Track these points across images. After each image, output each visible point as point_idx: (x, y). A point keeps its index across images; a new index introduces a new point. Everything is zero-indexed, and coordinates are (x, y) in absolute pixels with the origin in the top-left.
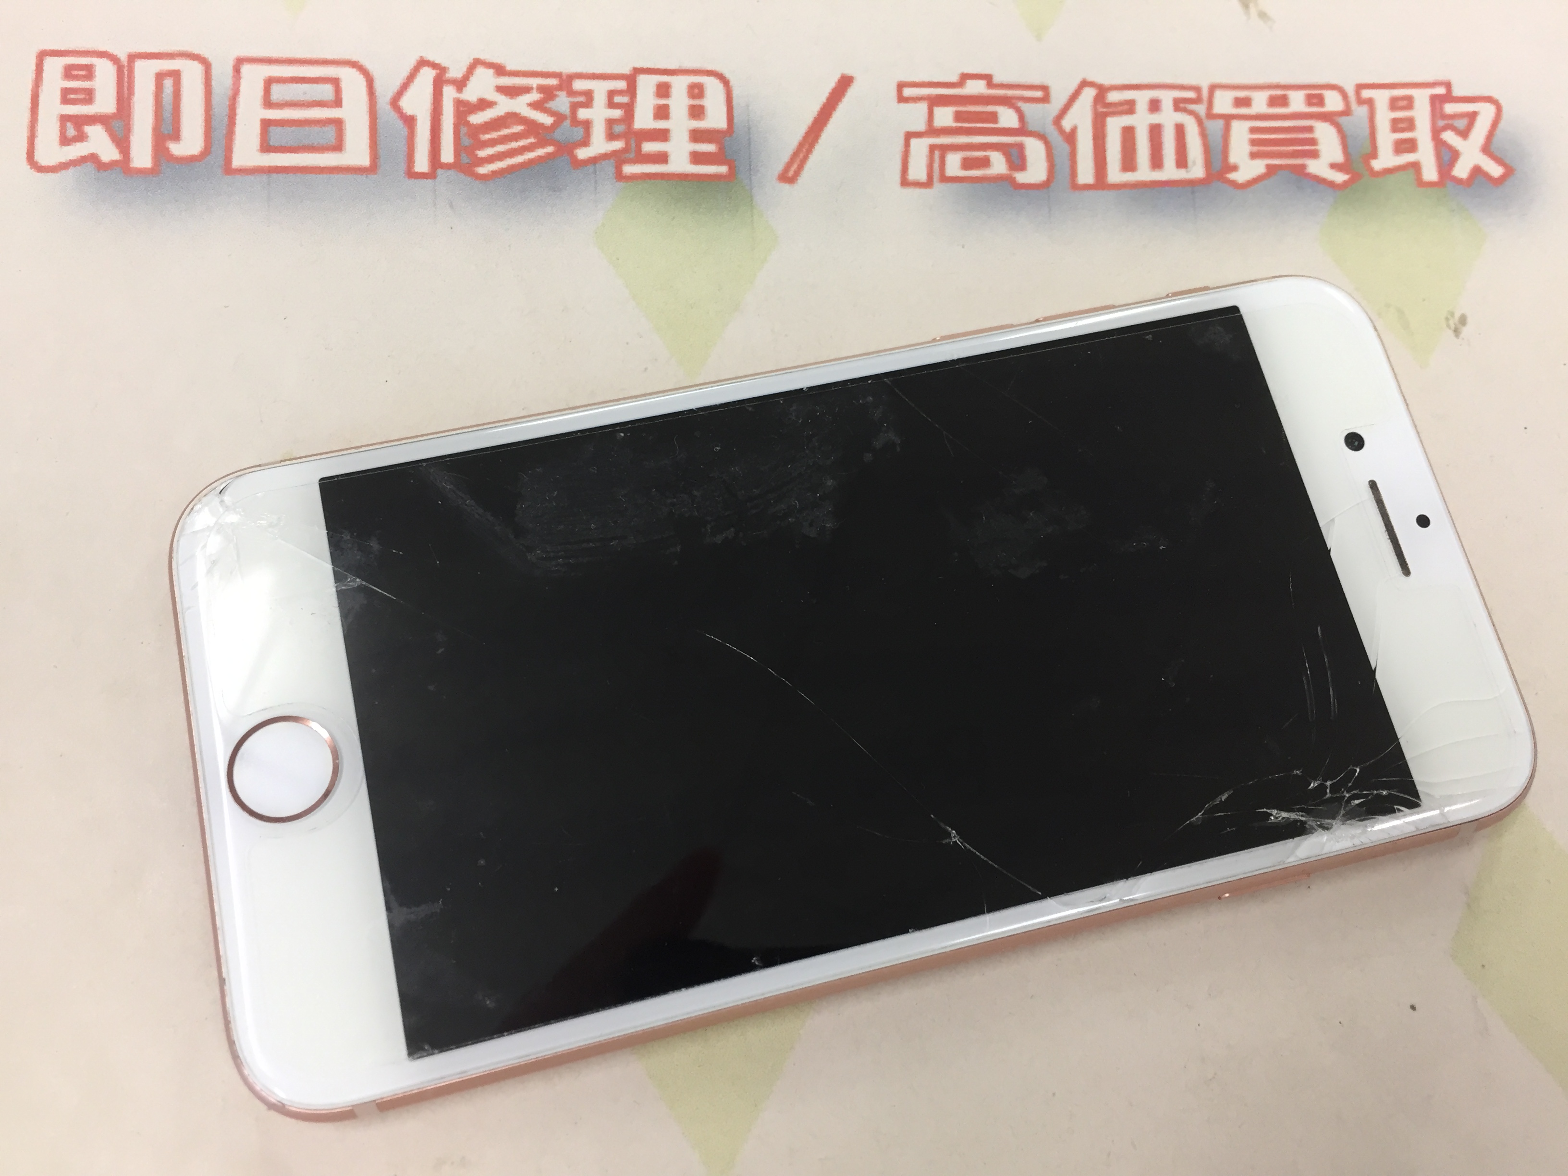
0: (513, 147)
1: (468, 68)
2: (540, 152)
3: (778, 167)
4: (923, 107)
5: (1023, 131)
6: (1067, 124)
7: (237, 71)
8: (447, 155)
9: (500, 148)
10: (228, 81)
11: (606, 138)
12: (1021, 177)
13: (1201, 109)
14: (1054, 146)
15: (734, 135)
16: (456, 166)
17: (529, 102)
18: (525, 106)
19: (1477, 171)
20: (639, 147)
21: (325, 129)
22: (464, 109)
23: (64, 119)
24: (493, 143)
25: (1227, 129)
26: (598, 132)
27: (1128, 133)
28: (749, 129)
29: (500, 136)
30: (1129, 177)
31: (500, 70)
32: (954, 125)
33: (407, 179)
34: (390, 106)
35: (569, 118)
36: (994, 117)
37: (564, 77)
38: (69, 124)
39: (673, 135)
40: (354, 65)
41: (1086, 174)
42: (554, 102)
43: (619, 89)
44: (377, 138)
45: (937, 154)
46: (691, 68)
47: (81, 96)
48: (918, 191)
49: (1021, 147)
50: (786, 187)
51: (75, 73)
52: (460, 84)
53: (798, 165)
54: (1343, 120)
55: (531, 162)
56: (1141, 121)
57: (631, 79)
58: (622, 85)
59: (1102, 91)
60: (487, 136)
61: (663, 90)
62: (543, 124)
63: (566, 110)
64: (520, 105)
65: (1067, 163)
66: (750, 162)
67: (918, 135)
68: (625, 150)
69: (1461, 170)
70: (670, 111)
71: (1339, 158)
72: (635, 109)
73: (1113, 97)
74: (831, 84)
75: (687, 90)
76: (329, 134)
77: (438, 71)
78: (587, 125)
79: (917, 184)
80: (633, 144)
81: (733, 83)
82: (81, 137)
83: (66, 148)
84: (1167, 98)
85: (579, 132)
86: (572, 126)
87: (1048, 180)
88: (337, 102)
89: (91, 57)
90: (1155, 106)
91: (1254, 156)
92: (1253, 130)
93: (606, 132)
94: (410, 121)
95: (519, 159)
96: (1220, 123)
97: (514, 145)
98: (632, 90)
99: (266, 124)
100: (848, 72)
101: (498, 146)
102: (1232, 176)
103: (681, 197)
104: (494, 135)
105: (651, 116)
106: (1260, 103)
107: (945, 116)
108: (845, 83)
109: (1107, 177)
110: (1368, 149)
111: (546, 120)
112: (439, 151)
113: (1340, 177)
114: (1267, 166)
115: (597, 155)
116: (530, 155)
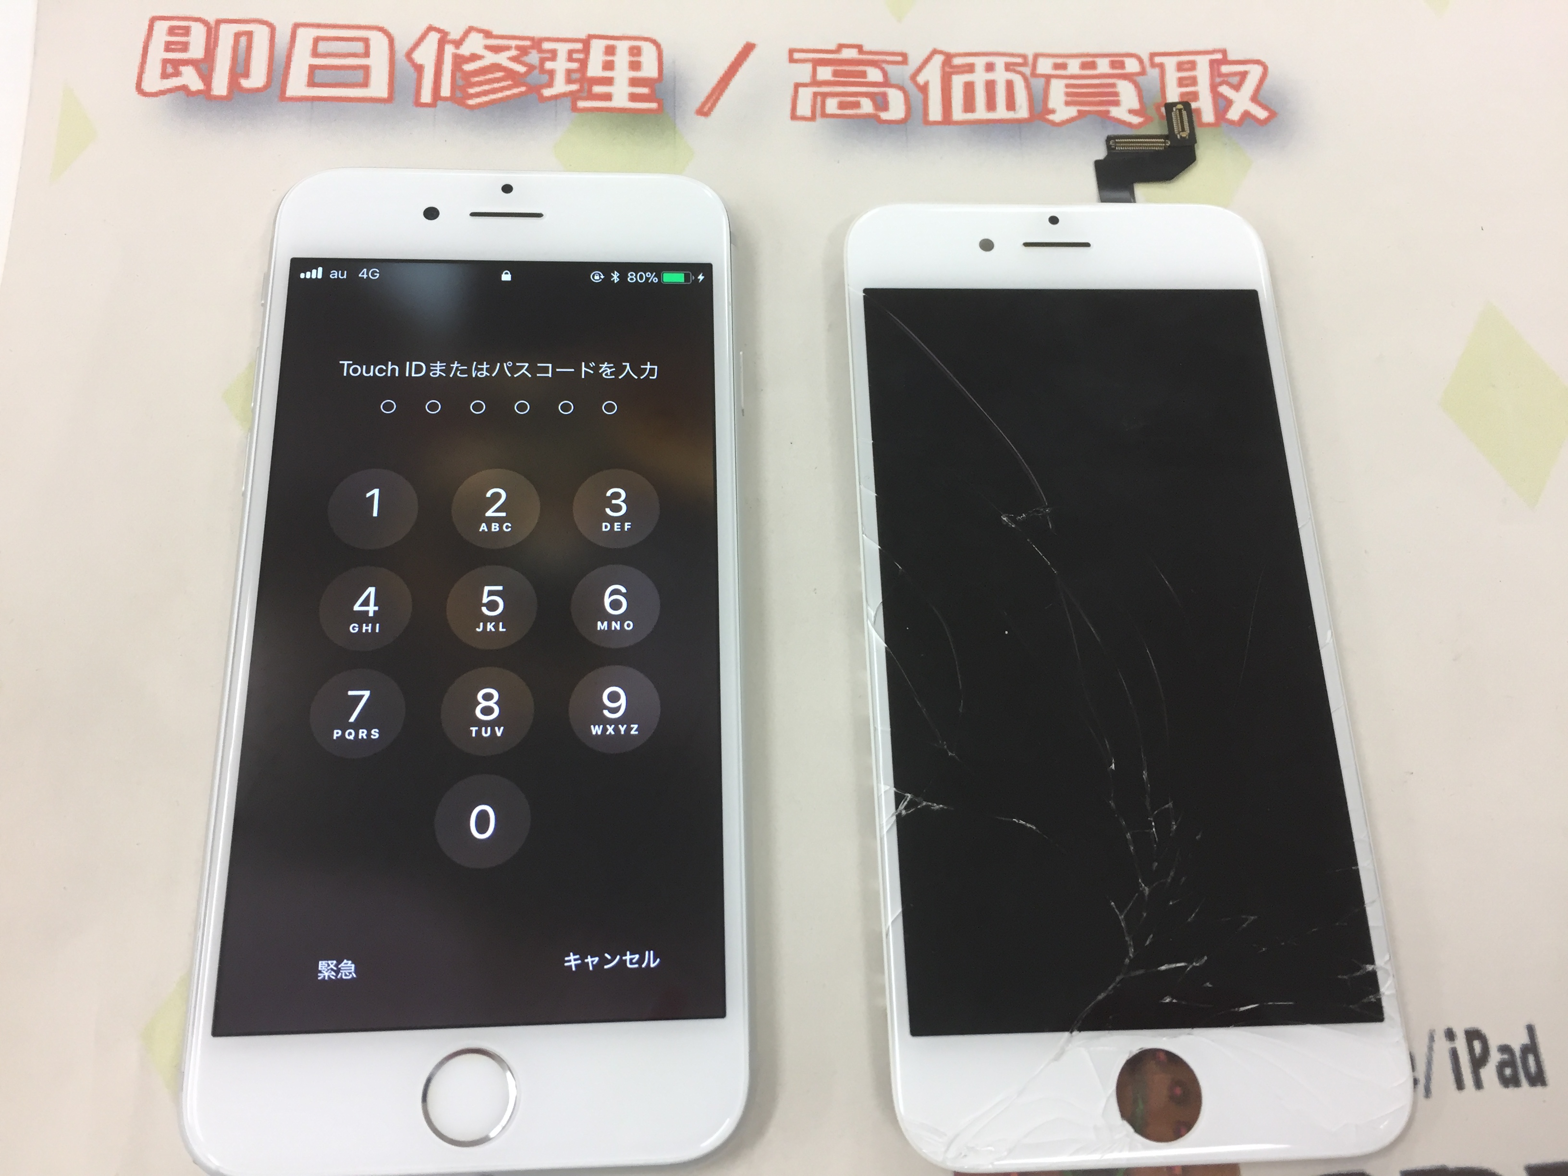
0: (495, 87)
1: (464, 33)
2: (516, 91)
3: (697, 104)
4: (809, 67)
5: (886, 83)
6: (921, 80)
7: (295, 32)
8: (446, 91)
9: (486, 87)
10: (287, 38)
11: (566, 82)
12: (884, 116)
13: (1027, 70)
14: (911, 95)
15: (663, 82)
16: (452, 99)
17: (508, 57)
18: (506, 59)
19: (1246, 115)
20: (590, 90)
21: (357, 72)
23: (165, 62)
24: (480, 84)
25: (1048, 84)
26: (560, 78)
27: (969, 88)
28: (675, 77)
29: (486, 79)
30: (970, 116)
31: (488, 34)
32: (832, 79)
33: (414, 108)
34: (405, 59)
35: (538, 68)
36: (864, 74)
37: (536, 40)
38: (168, 65)
39: (617, 81)
40: (381, 29)
41: (935, 113)
42: (527, 57)
43: (577, 49)
44: (394, 78)
45: (819, 99)
46: (631, 36)
47: (179, 47)
48: (804, 123)
49: (884, 95)
50: (702, 119)
51: (177, 31)
52: (458, 43)
53: (711, 104)
54: (1140, 79)
55: (508, 98)
56: (979, 78)
57: (586, 43)
58: (579, 46)
59: (948, 57)
60: (476, 79)
61: (610, 51)
62: (518, 72)
63: (536, 63)
64: (502, 59)
65: (921, 107)
66: (675, 100)
67: (805, 85)
68: (580, 91)
69: (1234, 114)
70: (615, 64)
71: (1136, 105)
72: (588, 63)
73: (957, 61)
74: (738, 48)
75: (628, 51)
76: (359, 76)
77: (442, 34)
78: (552, 73)
79: (804, 118)
80: (586, 88)
81: (663, 46)
82: (177, 74)
83: (165, 81)
84: (1000, 62)
85: (545, 78)
86: (540, 73)
87: (906, 118)
88: (366, 54)
89: (190, 21)
90: (990, 67)
91: (1067, 104)
92: (1067, 86)
93: (565, 78)
94: (419, 68)
95: (500, 95)
96: (1042, 81)
97: (496, 85)
98: (586, 49)
99: (313, 69)
100: (752, 40)
101: (485, 85)
102: (1051, 117)
103: (620, 124)
104: (481, 78)
105: (601, 68)
106: (1074, 67)
107: (825, 73)
108: (749, 48)
109: (952, 116)
110: (1159, 99)
111: (521, 69)
112: (440, 87)
113: (1136, 118)
114: (1079, 111)
115: (558, 94)
116: (508, 93)
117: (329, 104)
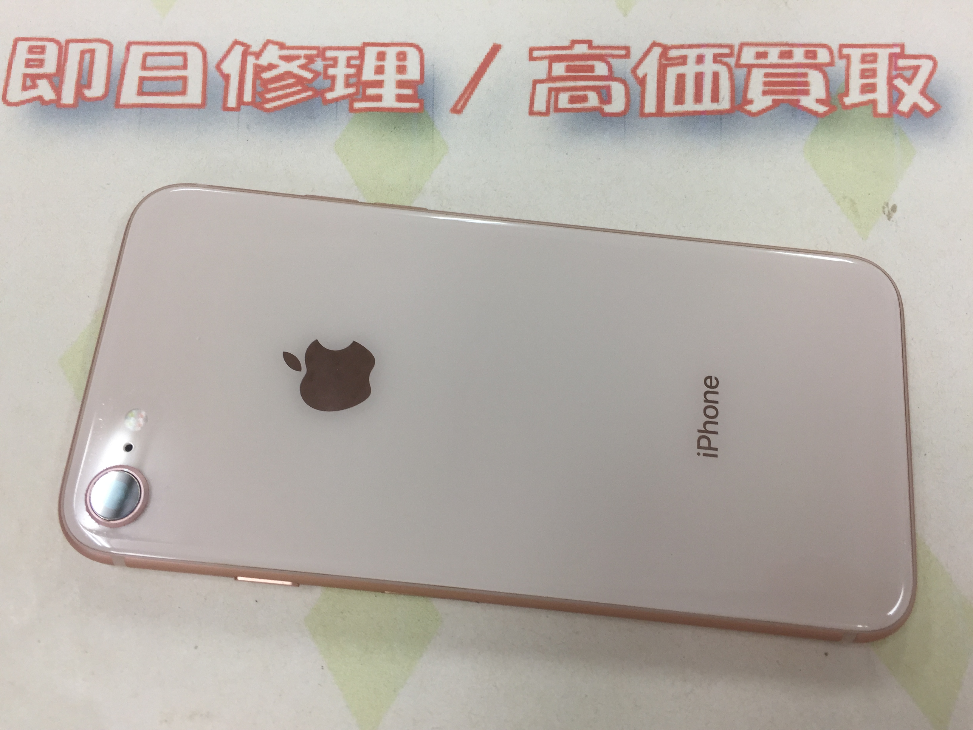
0: (288, 92)
1: (263, 46)
2: (304, 95)
3: (452, 103)
4: (545, 64)
5: (611, 77)
6: (640, 72)
7: (128, 49)
8: (248, 97)
9: (280, 93)
10: (122, 55)
11: (345, 86)
12: (608, 109)
13: (732, 61)
14: (631, 87)
15: (424, 84)
16: (253, 103)
17: (298, 65)
18: (296, 67)
19: (915, 107)
20: (364, 92)
21: (176, 82)
22: (259, 70)
23: (26, 76)
24: (275, 90)
25: (749, 75)
26: (340, 83)
27: (681, 78)
28: (434, 80)
29: (280, 85)
30: (679, 108)
31: (282, 46)
32: (565, 74)
33: (222, 111)
34: (215, 69)
35: (322, 74)
36: (592, 69)
37: (321, 49)
38: (28, 79)
39: (386, 84)
40: (196, 45)
41: (650, 106)
42: (314, 64)
43: (354, 56)
44: (207, 87)
45: (553, 93)
46: (399, 42)
47: (37, 63)
48: (539, 118)
49: (608, 88)
50: (455, 116)
51: (35, 50)
52: (258, 55)
53: (464, 102)
54: (828, 69)
55: (298, 101)
56: (690, 70)
57: (361, 50)
58: (355, 53)
59: (665, 50)
60: (272, 86)
61: (381, 56)
62: (306, 78)
63: (321, 69)
64: (293, 67)
65: (639, 99)
66: (433, 100)
67: (541, 81)
68: (356, 94)
69: (905, 106)
70: (385, 69)
71: (822, 95)
72: (363, 68)
73: (672, 54)
74: (487, 50)
75: (396, 56)
76: (179, 85)
77: (245, 48)
78: (333, 78)
79: (540, 114)
80: (361, 90)
81: (424, 51)
82: (34, 86)
83: (25, 92)
84: (709, 54)
85: (328, 83)
86: (324, 79)
87: (625, 110)
88: (185, 67)
89: (45, 41)
90: (700, 59)
91: (765, 93)
92: (766, 75)
93: (345, 82)
94: (226, 77)
95: (291, 99)
96: (745, 71)
97: (288, 91)
98: (362, 56)
99: (142, 80)
100: (498, 42)
101: (279, 91)
102: (748, 108)
103: (389, 122)
104: (277, 85)
105: (373, 72)
106: (773, 56)
107: (559, 69)
108: (496, 49)
109: (664, 108)
110: (843, 90)
111: (308, 75)
112: (243, 94)
113: (822, 109)
114: (774, 100)
115: (338, 97)
116: (298, 97)
117: (154, 110)
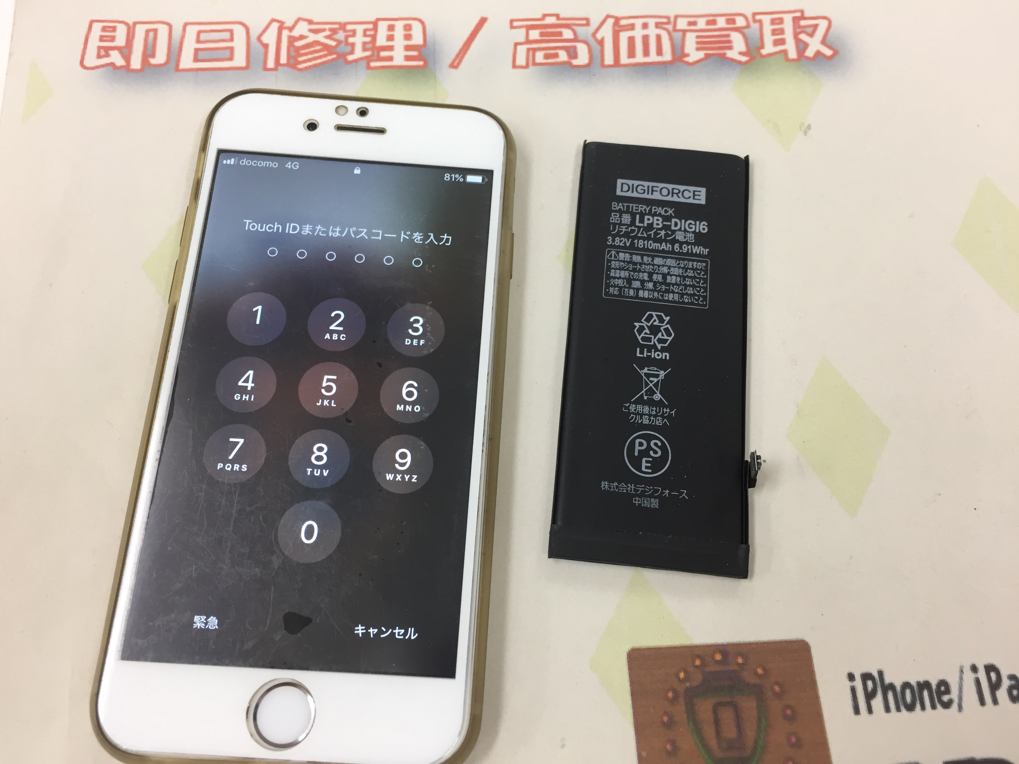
1: (295, 22)
2: (330, 58)
3: (449, 60)
4: (523, 31)
5: (576, 40)
6: (599, 36)
7: (184, 28)
8: (283, 60)
9: (310, 56)
10: (180, 33)
11: (362, 51)
12: (575, 62)
13: (670, 27)
14: (592, 47)
15: (427, 47)
16: (288, 65)
17: (324, 36)
19: (818, 53)
20: (378, 55)
21: (225, 52)
23: (100, 48)
24: (306, 54)
25: (684, 36)
26: (358, 48)
27: (631, 40)
28: (434, 44)
29: (310, 51)
30: (632, 61)
31: (310, 22)
32: (540, 38)
33: (264, 72)
34: (256, 40)
35: (344, 42)
36: (560, 34)
37: (342, 24)
38: (102, 50)
39: (396, 48)
40: (240, 23)
41: (609, 59)
42: (337, 35)
43: (369, 28)
44: (250, 54)
45: (531, 53)
46: (405, 17)
47: (109, 39)
48: (521, 70)
49: (575, 48)
50: (453, 70)
51: (107, 29)
52: (291, 29)
53: (459, 60)
54: (746, 31)
55: (324, 62)
56: (638, 33)
57: (375, 24)
58: (371, 26)
59: (617, 20)
61: (391, 28)
62: (331, 45)
63: (342, 39)
64: (320, 37)
65: (599, 55)
66: (435, 59)
67: (521, 44)
68: (372, 56)
69: (810, 53)
70: (395, 37)
71: (743, 49)
72: (377, 37)
73: (623, 22)
74: (476, 21)
75: (403, 27)
76: (227, 54)
77: (280, 24)
78: (353, 45)
79: (521, 67)
80: (376, 53)
81: (425, 24)
82: (107, 55)
83: (99, 60)
84: (652, 22)
85: (349, 49)
86: (345, 46)
87: (589, 63)
88: (231, 40)
89: (116, 23)
90: (645, 26)
91: (698, 49)
92: (697, 37)
93: (362, 48)
94: (266, 46)
95: (319, 61)
96: (680, 34)
97: (317, 55)
98: (375, 28)
99: (197, 51)
100: (485, 15)
102: (686, 59)
103: (400, 76)
104: (307, 51)
105: (385, 40)
106: (702, 24)
107: (535, 34)
108: (483, 21)
109: (620, 61)
110: (759, 45)
111: (333, 43)
112: (280, 58)
113: (744, 59)
114: (706, 54)
115: (357, 58)
116: (324, 59)
117: (207, 72)
